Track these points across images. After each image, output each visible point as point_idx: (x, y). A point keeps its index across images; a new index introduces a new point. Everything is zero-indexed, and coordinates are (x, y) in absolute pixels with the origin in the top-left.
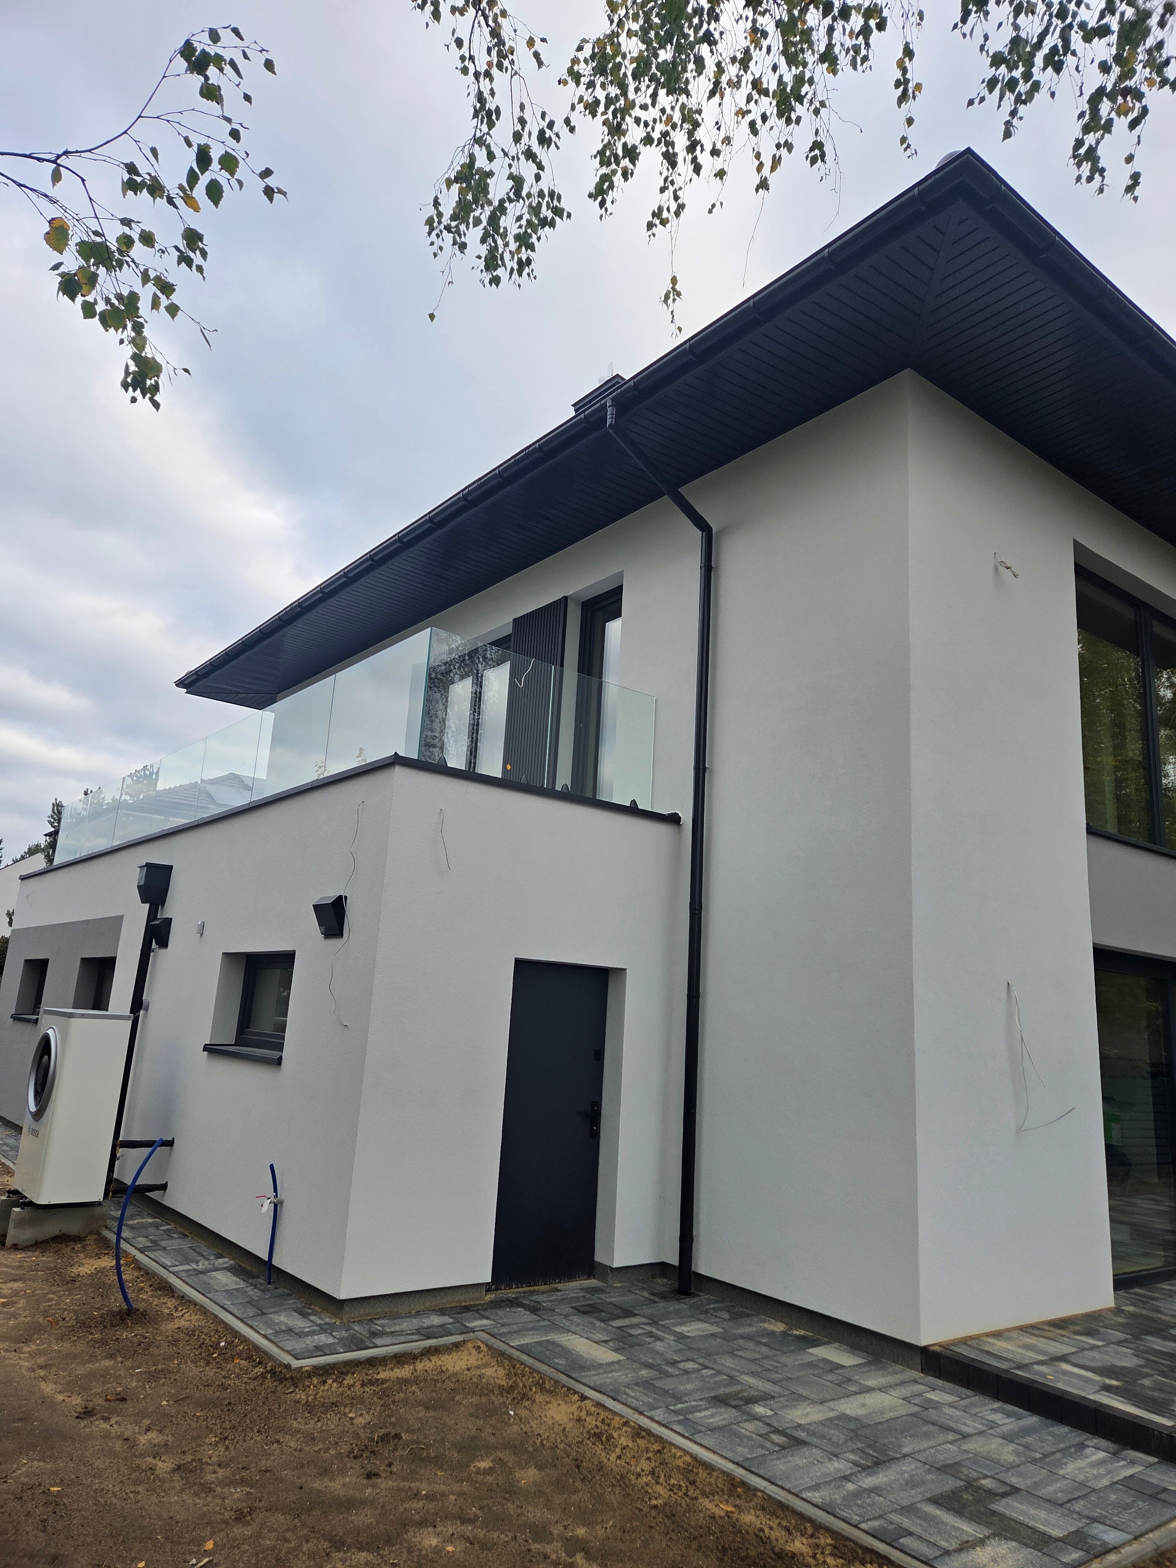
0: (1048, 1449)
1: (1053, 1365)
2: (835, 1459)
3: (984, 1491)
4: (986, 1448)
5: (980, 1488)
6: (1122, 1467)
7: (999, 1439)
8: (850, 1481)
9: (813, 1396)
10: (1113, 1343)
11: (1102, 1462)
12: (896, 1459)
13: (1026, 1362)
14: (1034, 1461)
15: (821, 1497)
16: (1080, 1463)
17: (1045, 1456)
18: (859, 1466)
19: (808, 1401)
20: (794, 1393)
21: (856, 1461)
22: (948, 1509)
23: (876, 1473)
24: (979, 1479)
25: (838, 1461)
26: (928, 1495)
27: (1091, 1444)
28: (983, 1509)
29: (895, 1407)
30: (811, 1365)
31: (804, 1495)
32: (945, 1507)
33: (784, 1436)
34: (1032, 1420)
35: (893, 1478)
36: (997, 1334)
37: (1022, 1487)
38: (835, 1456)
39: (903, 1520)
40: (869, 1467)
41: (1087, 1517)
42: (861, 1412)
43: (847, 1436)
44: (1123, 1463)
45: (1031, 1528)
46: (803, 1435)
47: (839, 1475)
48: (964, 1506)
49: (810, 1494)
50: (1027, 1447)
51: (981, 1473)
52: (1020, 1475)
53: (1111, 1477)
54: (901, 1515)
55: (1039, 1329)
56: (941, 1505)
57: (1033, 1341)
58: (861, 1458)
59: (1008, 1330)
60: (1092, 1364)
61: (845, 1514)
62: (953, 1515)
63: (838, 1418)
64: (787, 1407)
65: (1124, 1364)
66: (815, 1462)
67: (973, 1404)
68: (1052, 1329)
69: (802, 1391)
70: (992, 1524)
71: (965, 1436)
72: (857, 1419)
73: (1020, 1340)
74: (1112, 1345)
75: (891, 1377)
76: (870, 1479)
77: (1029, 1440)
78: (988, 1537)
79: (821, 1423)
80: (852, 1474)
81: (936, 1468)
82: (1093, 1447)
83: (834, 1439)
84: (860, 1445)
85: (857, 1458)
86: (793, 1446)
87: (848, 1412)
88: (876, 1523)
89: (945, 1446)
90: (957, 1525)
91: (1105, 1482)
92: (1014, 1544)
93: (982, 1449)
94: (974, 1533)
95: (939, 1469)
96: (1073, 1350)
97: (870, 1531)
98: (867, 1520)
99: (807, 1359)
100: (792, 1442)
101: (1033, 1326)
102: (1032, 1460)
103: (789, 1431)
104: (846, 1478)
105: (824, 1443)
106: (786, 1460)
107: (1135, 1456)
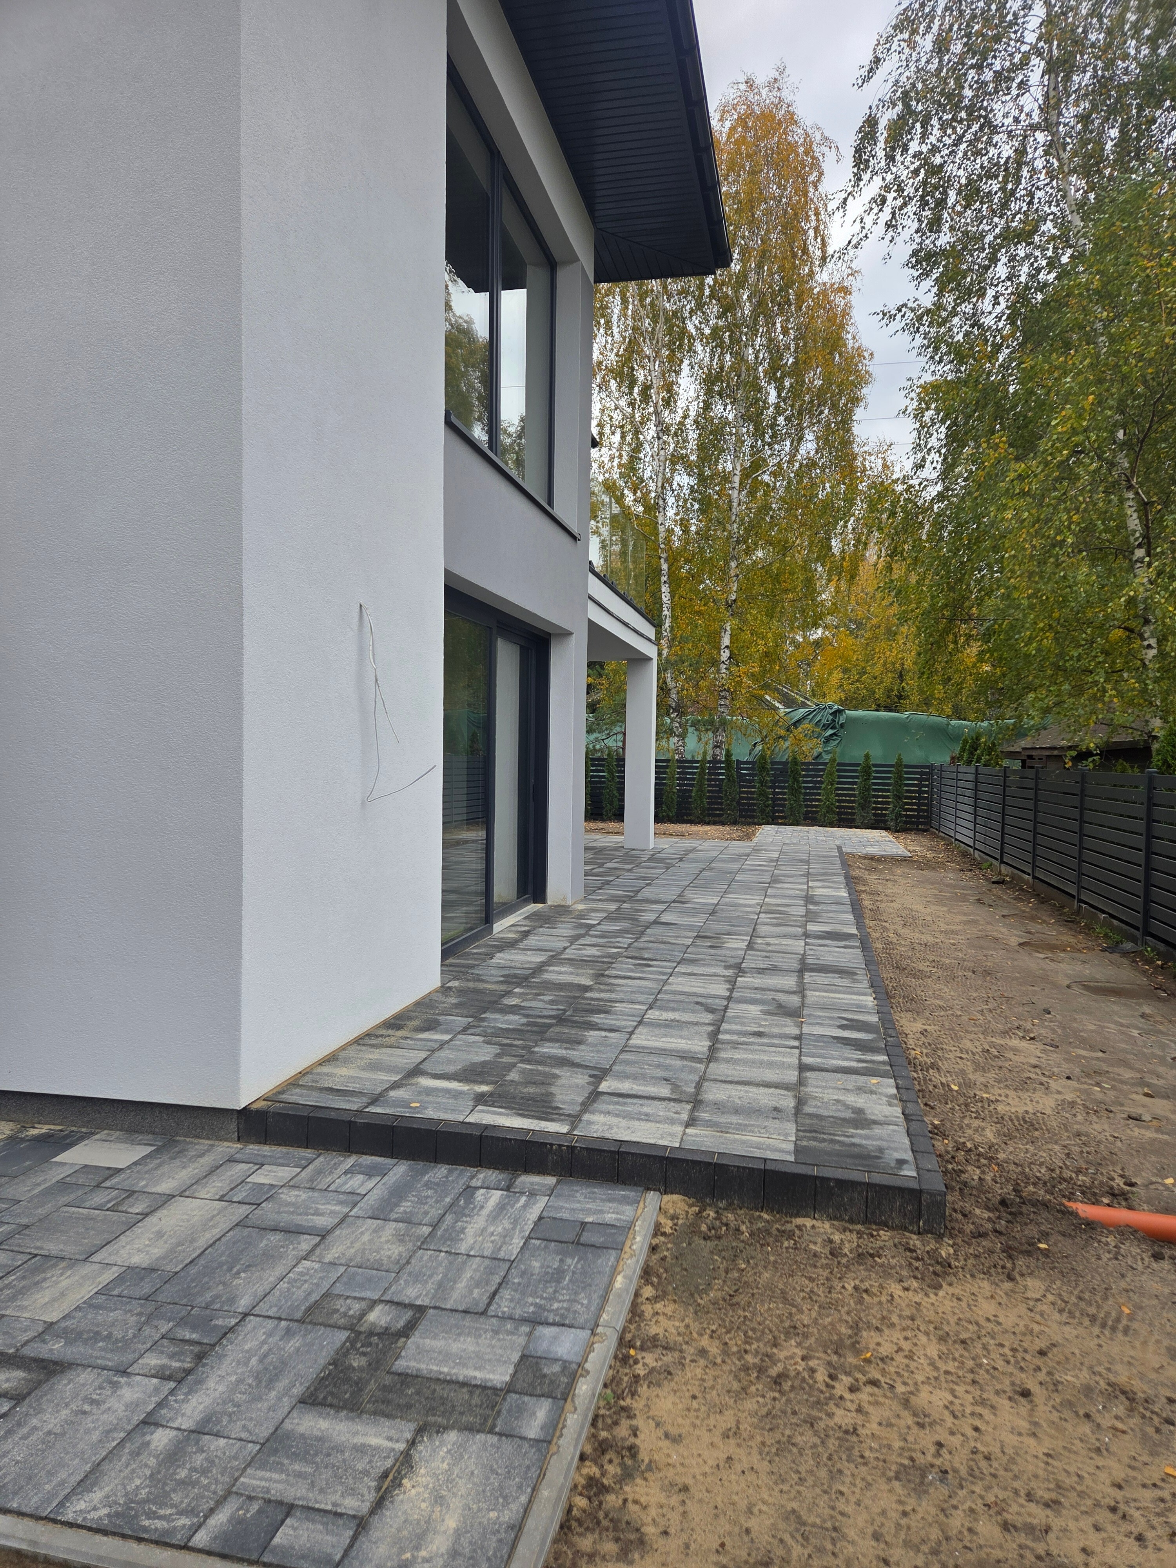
0: (435, 1213)
1: (412, 1085)
2: (123, 1380)
3: (379, 1335)
4: (357, 1245)
5: (371, 1334)
6: (525, 1207)
7: (369, 1221)
8: (157, 1425)
9: (70, 1250)
10: (459, 1033)
11: (501, 1208)
12: (231, 1329)
13: (379, 1090)
14: (424, 1243)
15: (107, 1501)
16: (479, 1222)
17: (435, 1226)
18: (169, 1378)
19: (63, 1264)
20: (36, 1255)
21: (163, 1367)
22: (338, 1408)
23: (200, 1382)
24: (363, 1314)
25: (129, 1384)
26: (298, 1390)
27: (479, 1184)
28: (388, 1380)
29: (211, 1219)
30: (63, 1186)
31: (69, 1515)
32: (331, 1406)
33: (19, 1367)
34: (400, 1170)
35: (233, 1378)
36: (332, 1059)
37: (426, 1302)
38: (124, 1373)
39: (270, 1480)
40: (188, 1372)
41: (524, 1320)
42: (157, 1251)
43: (140, 1314)
44: (523, 1199)
45: (464, 1384)
46: (55, 1348)
47: (136, 1420)
48: (359, 1386)
49: (82, 1505)
50: (407, 1220)
51: (363, 1299)
52: (417, 1277)
53: (520, 1232)
54: (263, 1466)
55: (377, 1036)
56: (323, 1404)
57: (375, 1055)
58: (172, 1356)
59: (343, 1048)
60: (451, 1069)
61: (159, 1524)
62: (347, 1418)
63: (119, 1279)
64: (22, 1292)
65: (483, 1059)
66: (87, 1407)
67: (319, 1172)
68: (390, 1032)
69: (51, 1247)
70: (409, 1406)
71: (324, 1235)
72: (154, 1270)
73: (361, 1059)
74: (460, 1036)
75: (196, 1165)
76: (194, 1400)
77: (406, 1206)
78: (412, 1443)
79: (90, 1305)
80: (160, 1405)
81: (297, 1321)
82: (482, 1187)
83: (117, 1333)
84: (165, 1327)
85: (165, 1361)
86: (40, 1383)
87: (138, 1260)
88: (221, 1518)
89: (299, 1269)
90: (359, 1440)
91: (517, 1242)
92: (452, 1436)
93: (352, 1251)
94: (390, 1444)
95: (301, 1321)
96: (424, 1055)
97: (216, 1547)
98: (206, 1517)
99: (57, 1175)
100: (34, 1376)
101: (369, 1035)
102: (423, 1243)
103: (28, 1351)
104: (150, 1422)
105: (97, 1352)
106: (25, 1430)
107: (532, 1184)
